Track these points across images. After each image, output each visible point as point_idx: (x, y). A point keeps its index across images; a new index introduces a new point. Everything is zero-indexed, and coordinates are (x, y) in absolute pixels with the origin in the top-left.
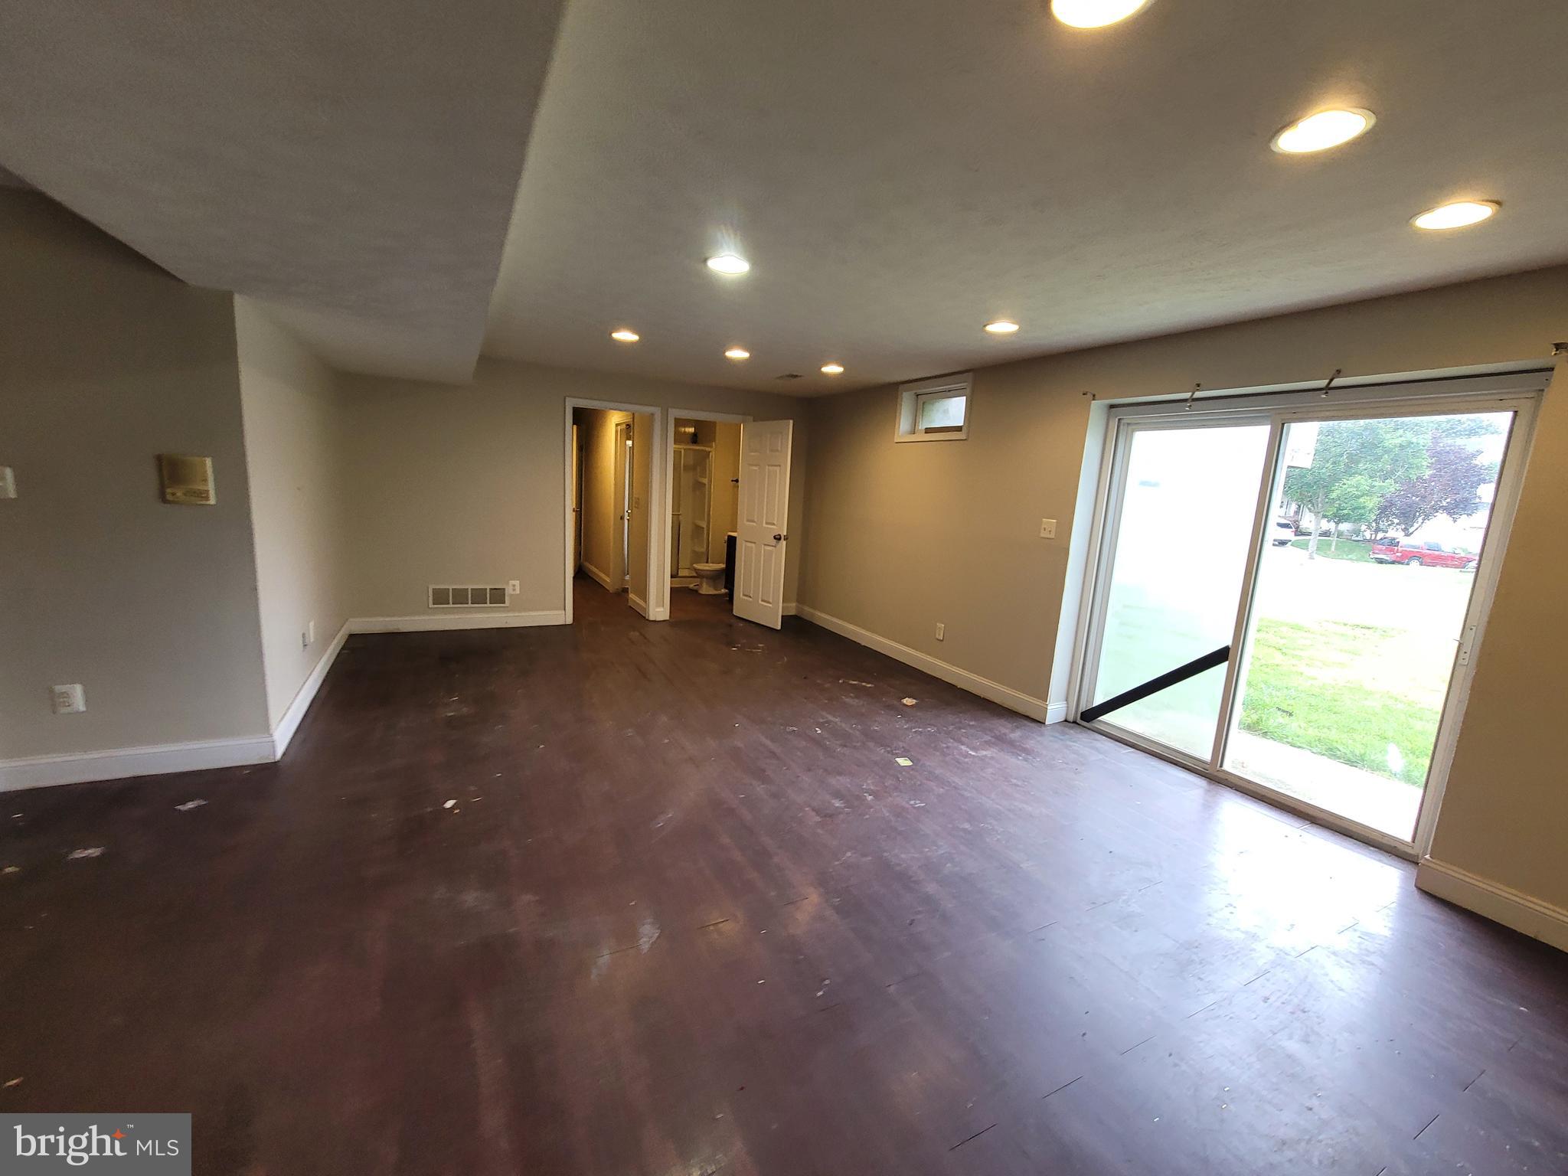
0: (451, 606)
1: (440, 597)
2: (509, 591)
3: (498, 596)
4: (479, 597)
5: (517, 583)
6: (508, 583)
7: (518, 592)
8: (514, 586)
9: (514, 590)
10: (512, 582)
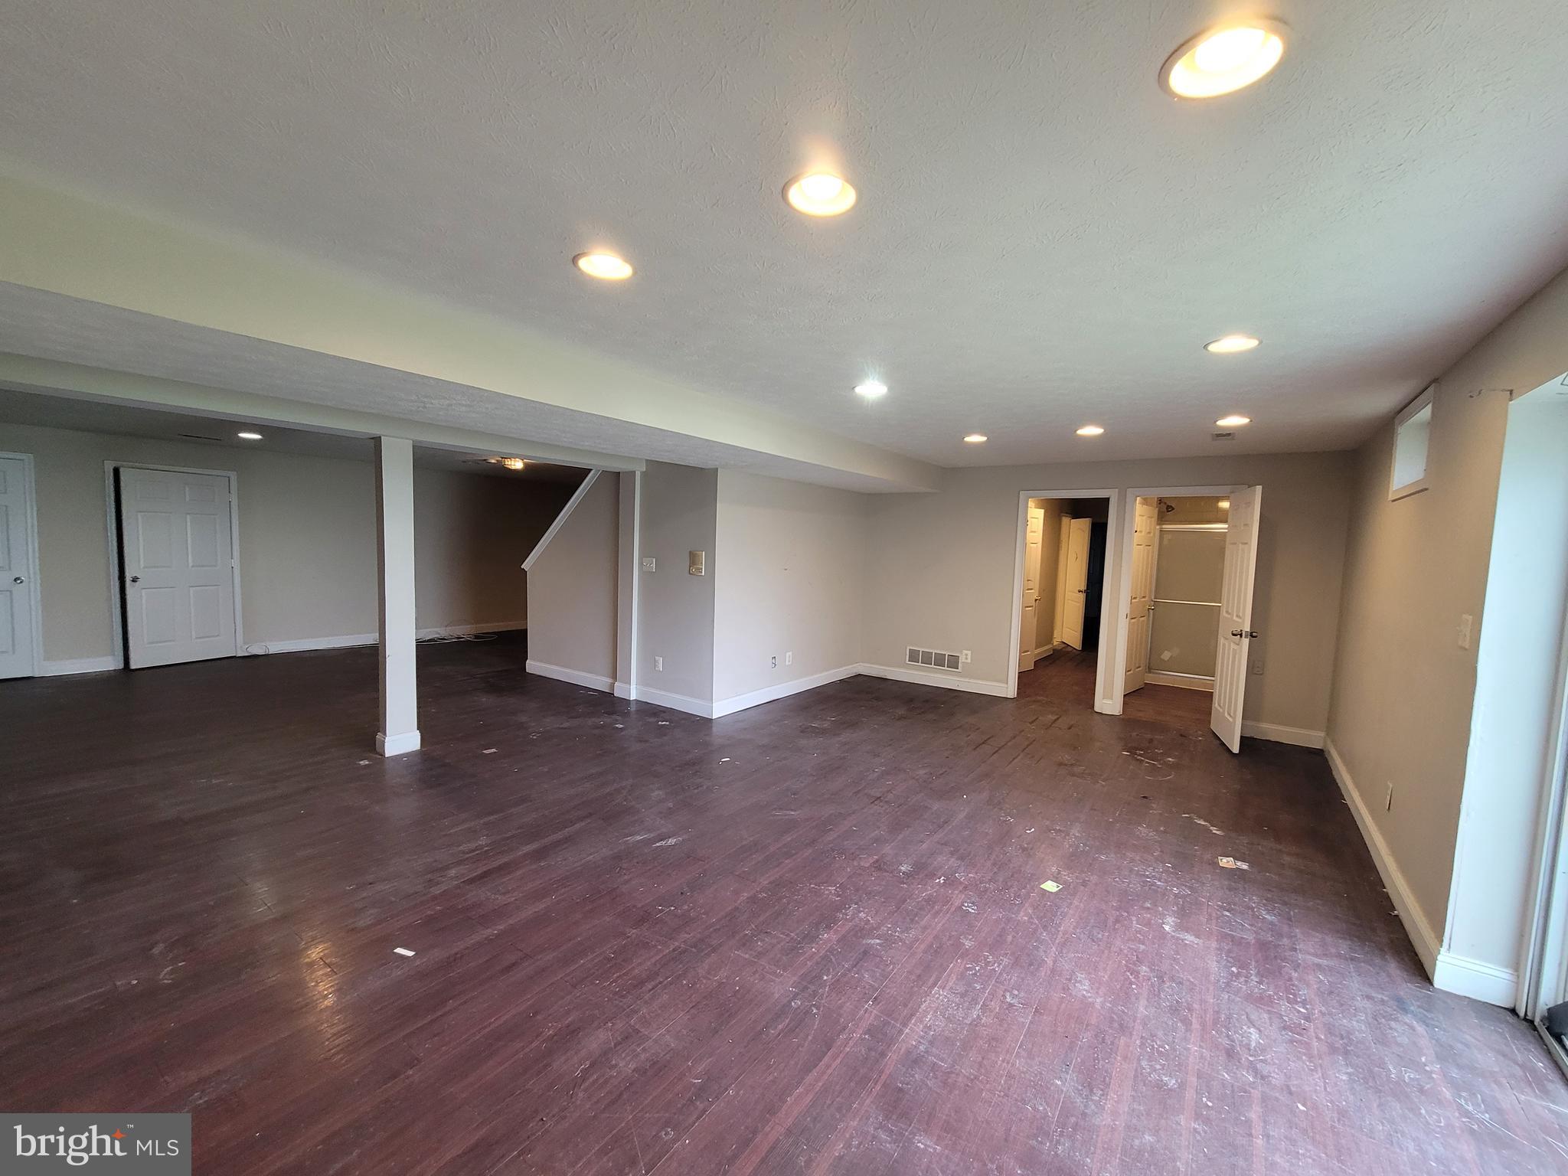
0: (920, 664)
1: (914, 656)
2: (962, 660)
3: (954, 662)
4: (940, 661)
5: (969, 652)
6: (961, 652)
7: (969, 661)
8: (966, 655)
9: (967, 659)
10: (965, 652)
